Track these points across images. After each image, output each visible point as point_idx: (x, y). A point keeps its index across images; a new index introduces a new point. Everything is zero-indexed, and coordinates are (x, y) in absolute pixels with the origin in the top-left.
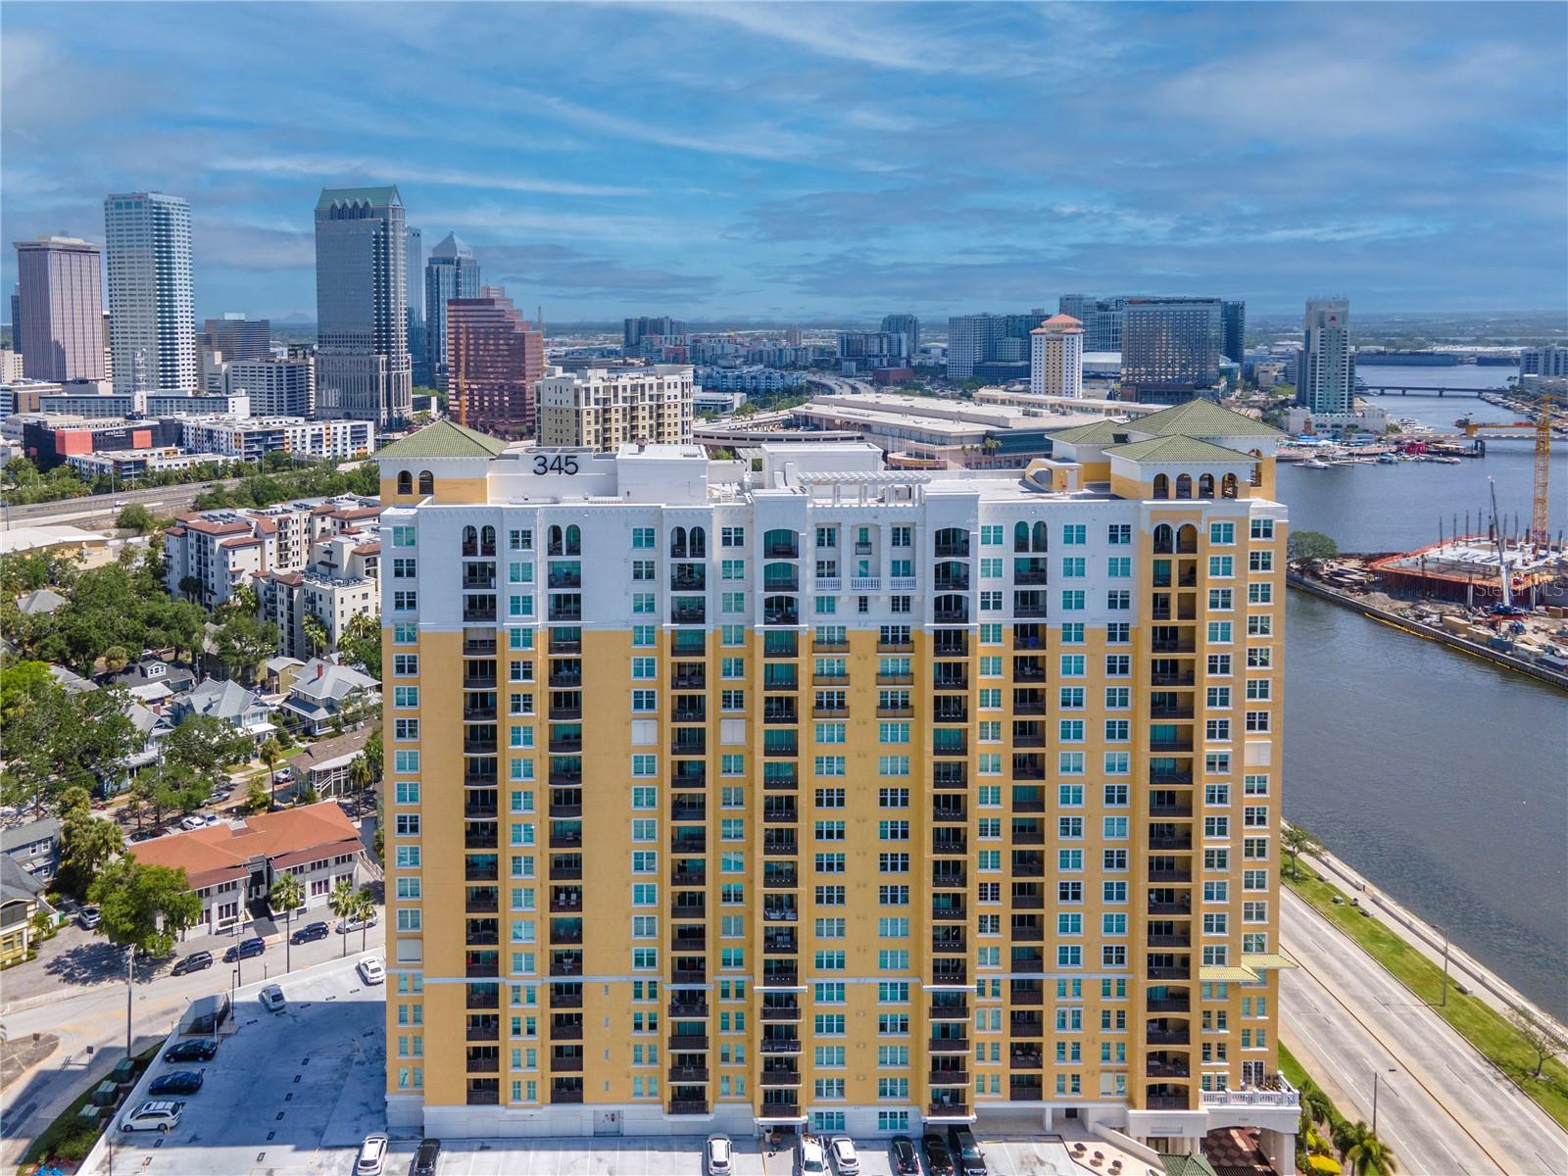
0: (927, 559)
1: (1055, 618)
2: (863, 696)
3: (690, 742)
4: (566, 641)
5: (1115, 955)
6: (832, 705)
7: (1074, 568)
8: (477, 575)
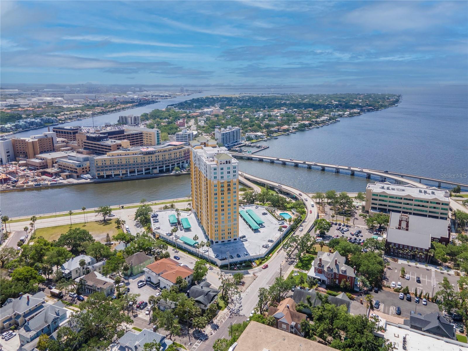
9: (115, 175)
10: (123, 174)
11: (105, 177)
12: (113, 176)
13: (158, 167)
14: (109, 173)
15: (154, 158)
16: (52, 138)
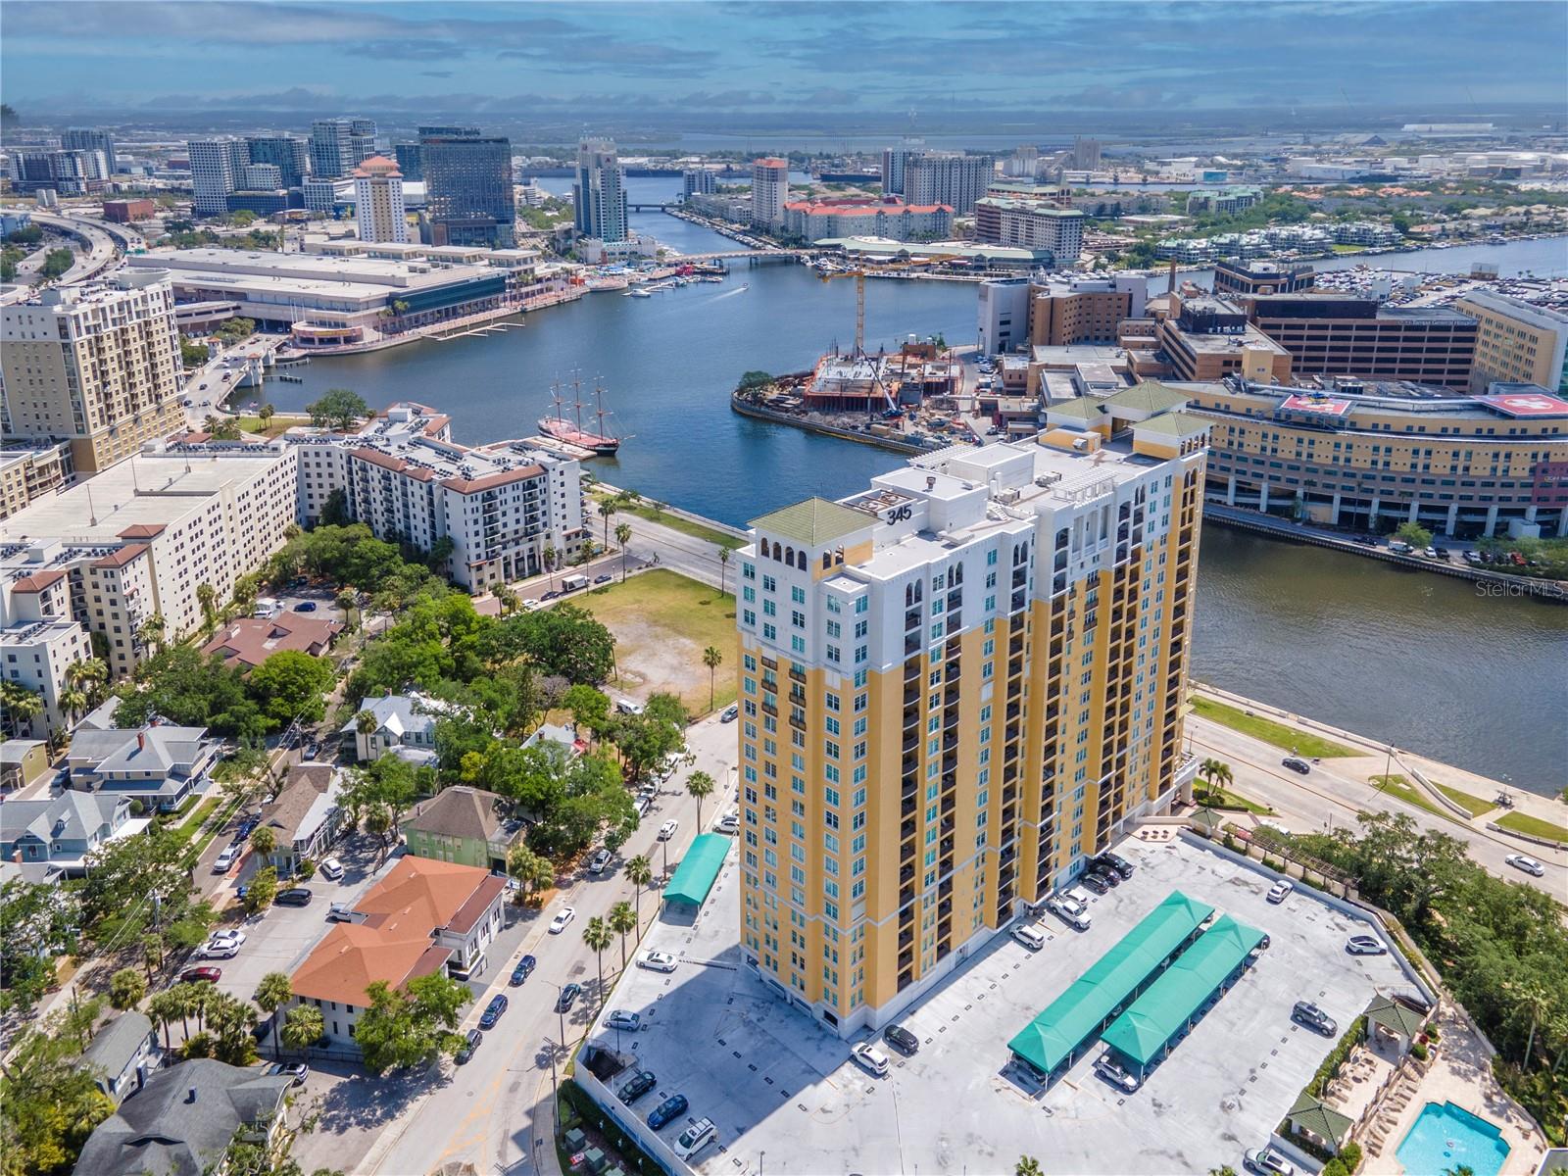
0: (1115, 525)
1: (1145, 540)
2: (1078, 621)
4: (953, 648)
5: (1149, 723)
6: (1072, 635)
7: (1153, 508)
8: (912, 619)
13: (1337, 498)
15: (1323, 450)
16: (1131, 297)
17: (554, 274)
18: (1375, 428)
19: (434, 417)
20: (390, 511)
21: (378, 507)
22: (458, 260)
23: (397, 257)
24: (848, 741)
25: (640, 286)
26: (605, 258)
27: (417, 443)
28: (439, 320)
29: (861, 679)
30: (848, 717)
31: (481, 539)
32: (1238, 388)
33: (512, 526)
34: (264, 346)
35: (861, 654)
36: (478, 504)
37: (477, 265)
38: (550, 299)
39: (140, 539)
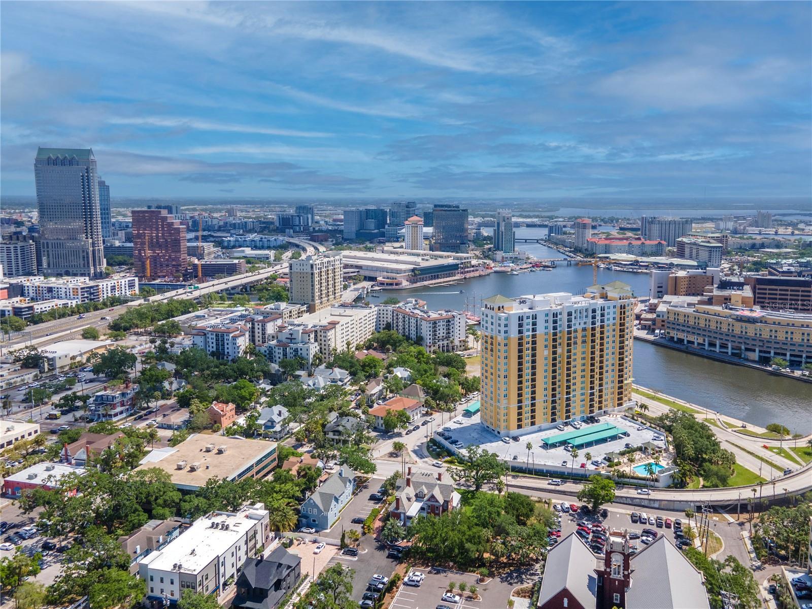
0: (590, 314)
1: (606, 323)
2: (579, 341)
3: (554, 353)
4: (534, 336)
5: (613, 382)
6: (575, 343)
7: (608, 314)
8: (520, 325)
9: (689, 342)
10: (699, 344)
11: (675, 340)
12: (685, 342)
13: (757, 350)
14: (681, 335)
15: (751, 330)
16: (713, 277)
17: (479, 264)
18: (774, 323)
19: (421, 302)
20: (404, 329)
21: (400, 327)
22: (441, 257)
23: (418, 255)
24: (503, 355)
25: (515, 271)
26: (503, 260)
27: (415, 308)
28: (432, 279)
29: (506, 338)
30: (502, 348)
31: (431, 337)
32: (726, 308)
33: (442, 334)
34: (367, 284)
35: (506, 332)
36: (431, 325)
37: (448, 259)
38: (477, 274)
39: (333, 324)
